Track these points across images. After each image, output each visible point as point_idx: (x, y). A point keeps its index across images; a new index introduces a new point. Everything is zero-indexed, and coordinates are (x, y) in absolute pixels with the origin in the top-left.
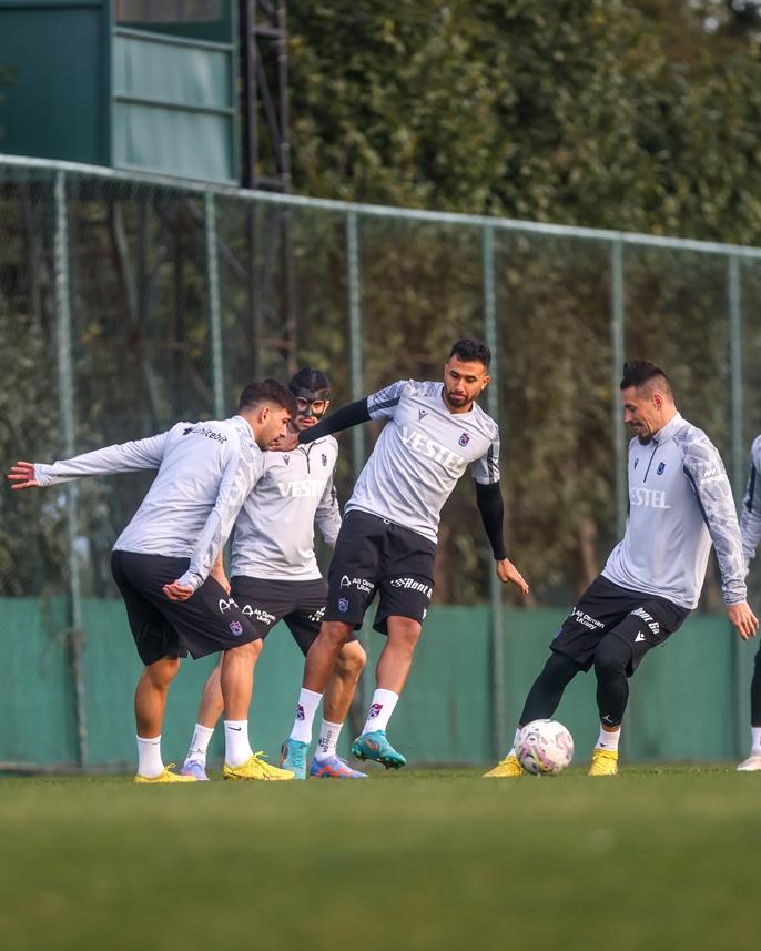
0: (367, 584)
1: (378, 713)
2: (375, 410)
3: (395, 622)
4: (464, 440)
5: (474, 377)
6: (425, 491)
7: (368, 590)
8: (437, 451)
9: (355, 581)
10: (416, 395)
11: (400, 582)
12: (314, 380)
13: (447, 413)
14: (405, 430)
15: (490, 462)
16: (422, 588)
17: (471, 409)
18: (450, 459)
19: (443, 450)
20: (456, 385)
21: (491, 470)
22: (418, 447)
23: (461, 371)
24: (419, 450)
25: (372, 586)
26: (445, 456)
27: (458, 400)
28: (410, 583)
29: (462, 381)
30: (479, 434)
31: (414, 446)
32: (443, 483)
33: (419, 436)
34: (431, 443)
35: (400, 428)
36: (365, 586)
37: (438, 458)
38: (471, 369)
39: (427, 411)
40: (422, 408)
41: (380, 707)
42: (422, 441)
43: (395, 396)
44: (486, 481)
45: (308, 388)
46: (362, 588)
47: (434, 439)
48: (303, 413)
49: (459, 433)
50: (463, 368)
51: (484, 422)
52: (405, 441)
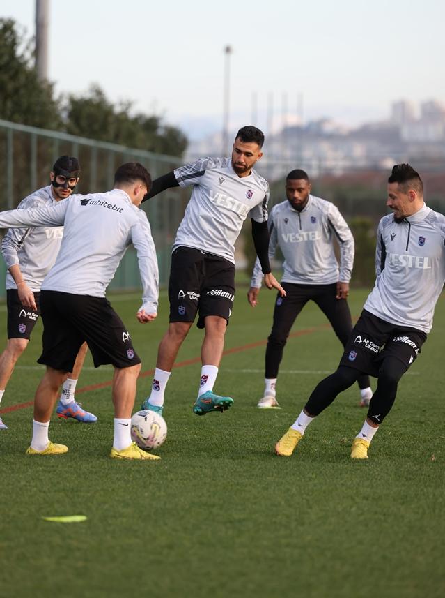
0: (195, 294)
1: (206, 381)
2: (183, 180)
3: (210, 321)
4: (250, 195)
5: (251, 153)
6: (227, 231)
7: (196, 299)
8: (233, 203)
9: (188, 293)
10: (216, 167)
11: (213, 292)
12: (70, 165)
13: (236, 177)
14: (211, 192)
15: (264, 207)
16: (228, 295)
17: (250, 174)
18: (241, 208)
19: (237, 203)
20: (239, 158)
21: (264, 212)
22: (221, 202)
23: (242, 149)
24: (222, 205)
25: (199, 296)
26: (238, 207)
27: (240, 168)
28: (220, 293)
29: (243, 156)
30: (257, 189)
31: (218, 203)
32: (237, 224)
33: (221, 195)
34: (230, 199)
35: (207, 191)
36: (194, 296)
37: (234, 209)
38: (249, 147)
39: (224, 177)
40: (221, 176)
41: (206, 377)
42: (223, 198)
43: (201, 170)
44: (261, 220)
45: (67, 170)
46: (193, 297)
47: (231, 196)
48: (63, 186)
49: (246, 190)
50: (243, 146)
51: (259, 181)
52: (211, 199)
